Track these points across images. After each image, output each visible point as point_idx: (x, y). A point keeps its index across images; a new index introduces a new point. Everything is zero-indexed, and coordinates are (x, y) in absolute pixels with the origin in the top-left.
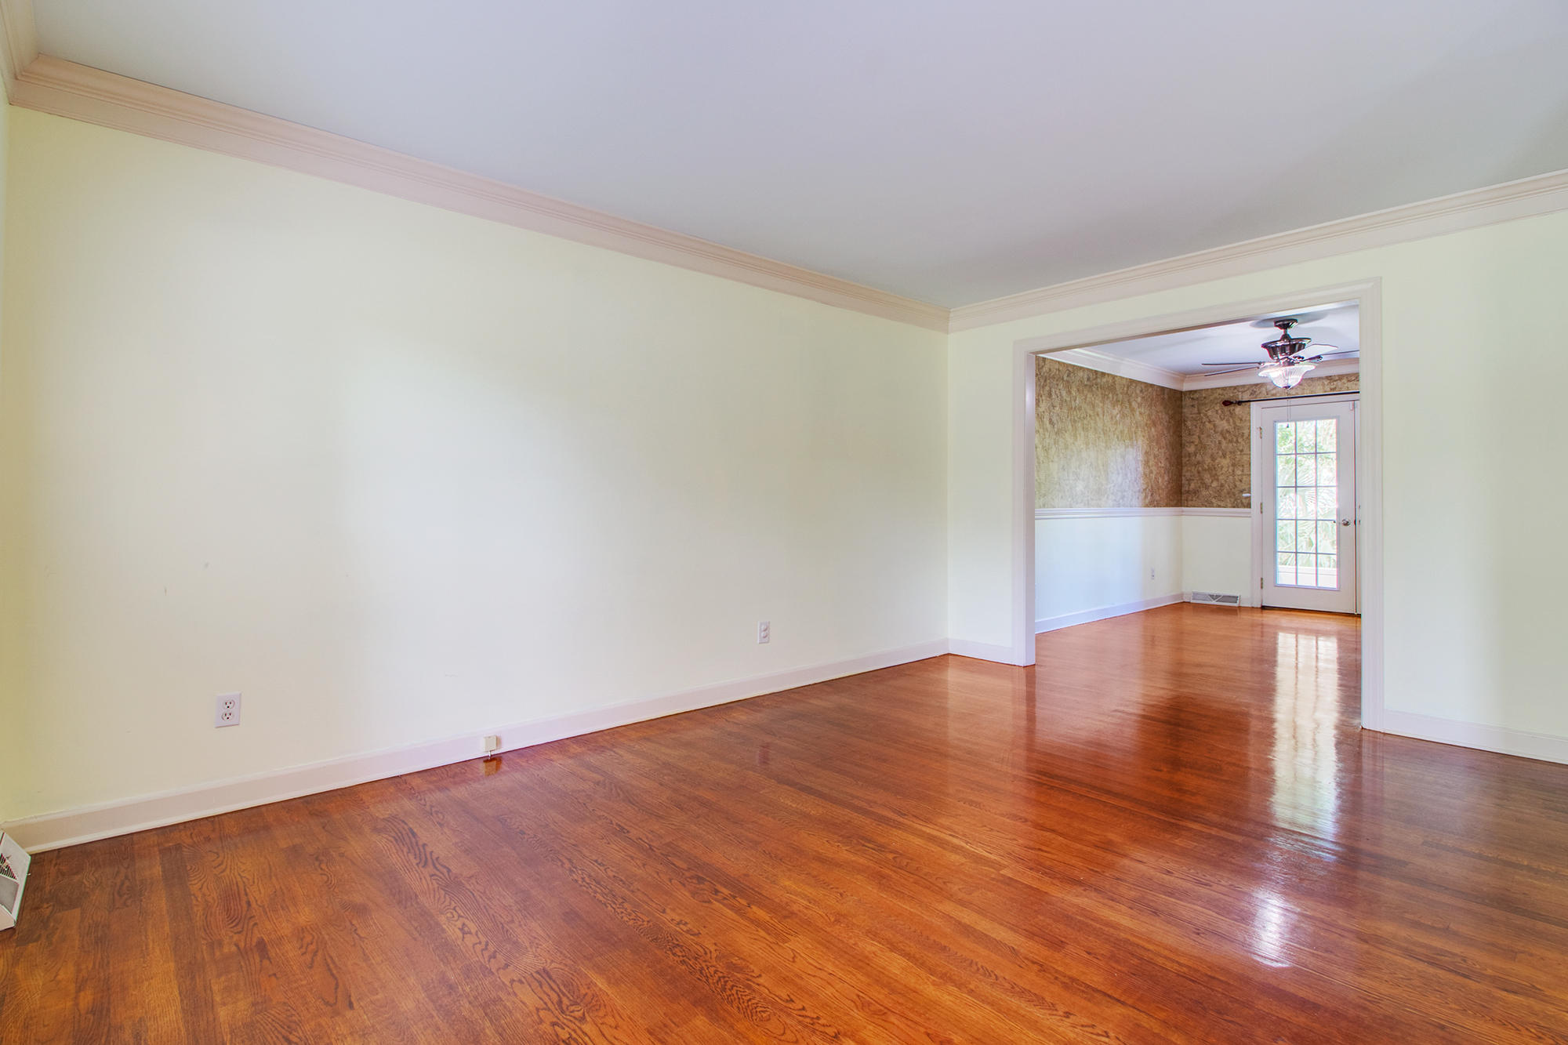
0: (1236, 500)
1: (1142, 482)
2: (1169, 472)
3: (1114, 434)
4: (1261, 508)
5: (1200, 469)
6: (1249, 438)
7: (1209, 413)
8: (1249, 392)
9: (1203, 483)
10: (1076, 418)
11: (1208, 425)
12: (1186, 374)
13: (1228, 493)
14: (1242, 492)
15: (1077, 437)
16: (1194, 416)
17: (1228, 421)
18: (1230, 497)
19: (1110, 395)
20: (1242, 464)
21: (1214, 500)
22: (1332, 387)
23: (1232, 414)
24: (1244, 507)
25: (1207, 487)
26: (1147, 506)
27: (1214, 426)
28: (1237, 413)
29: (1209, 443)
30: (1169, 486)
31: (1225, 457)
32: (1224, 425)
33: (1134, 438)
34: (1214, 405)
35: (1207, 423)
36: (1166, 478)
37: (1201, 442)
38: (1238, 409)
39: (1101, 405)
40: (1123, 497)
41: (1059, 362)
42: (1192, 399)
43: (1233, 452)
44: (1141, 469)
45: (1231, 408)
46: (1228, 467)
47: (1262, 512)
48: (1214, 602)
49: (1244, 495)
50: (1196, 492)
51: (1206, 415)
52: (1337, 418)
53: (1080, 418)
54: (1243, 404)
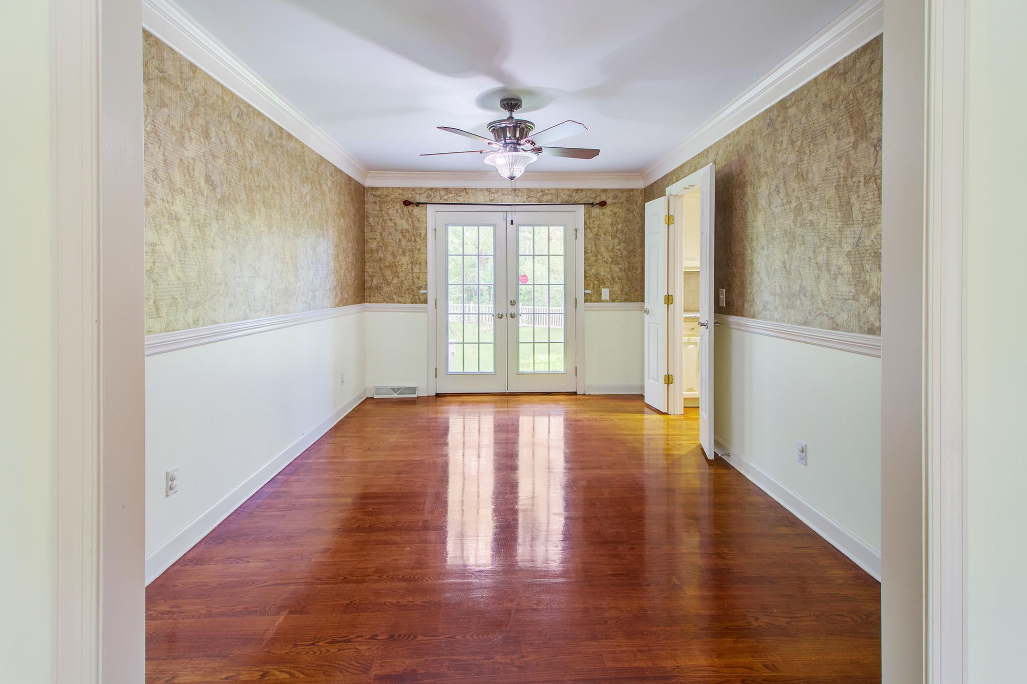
0: (414, 296)
1: (333, 279)
2: (355, 269)
3: (304, 219)
4: (436, 304)
5: (382, 265)
6: (425, 238)
7: (390, 212)
8: (425, 195)
9: (385, 280)
10: (252, 184)
11: (390, 224)
12: (371, 168)
13: (408, 290)
14: (419, 288)
15: (254, 213)
16: (376, 213)
17: (407, 220)
18: (409, 293)
19: (299, 168)
20: (418, 263)
21: (395, 297)
22: (491, 198)
23: (411, 214)
24: (422, 303)
25: (388, 284)
26: (338, 306)
27: (395, 224)
28: (415, 214)
29: (391, 241)
30: (355, 282)
31: (404, 255)
32: (403, 224)
33: (325, 228)
34: (394, 204)
35: (388, 221)
36: (353, 274)
37: (383, 239)
38: (416, 210)
39: (288, 176)
40: (314, 297)
41: (222, 86)
42: (375, 195)
43: (412, 251)
44: (331, 264)
45: (410, 208)
46: (408, 265)
47: (436, 308)
48: (396, 396)
49: (422, 292)
50: (378, 288)
51: (387, 213)
52: (494, 225)
53: (259, 186)
54: (420, 205)
